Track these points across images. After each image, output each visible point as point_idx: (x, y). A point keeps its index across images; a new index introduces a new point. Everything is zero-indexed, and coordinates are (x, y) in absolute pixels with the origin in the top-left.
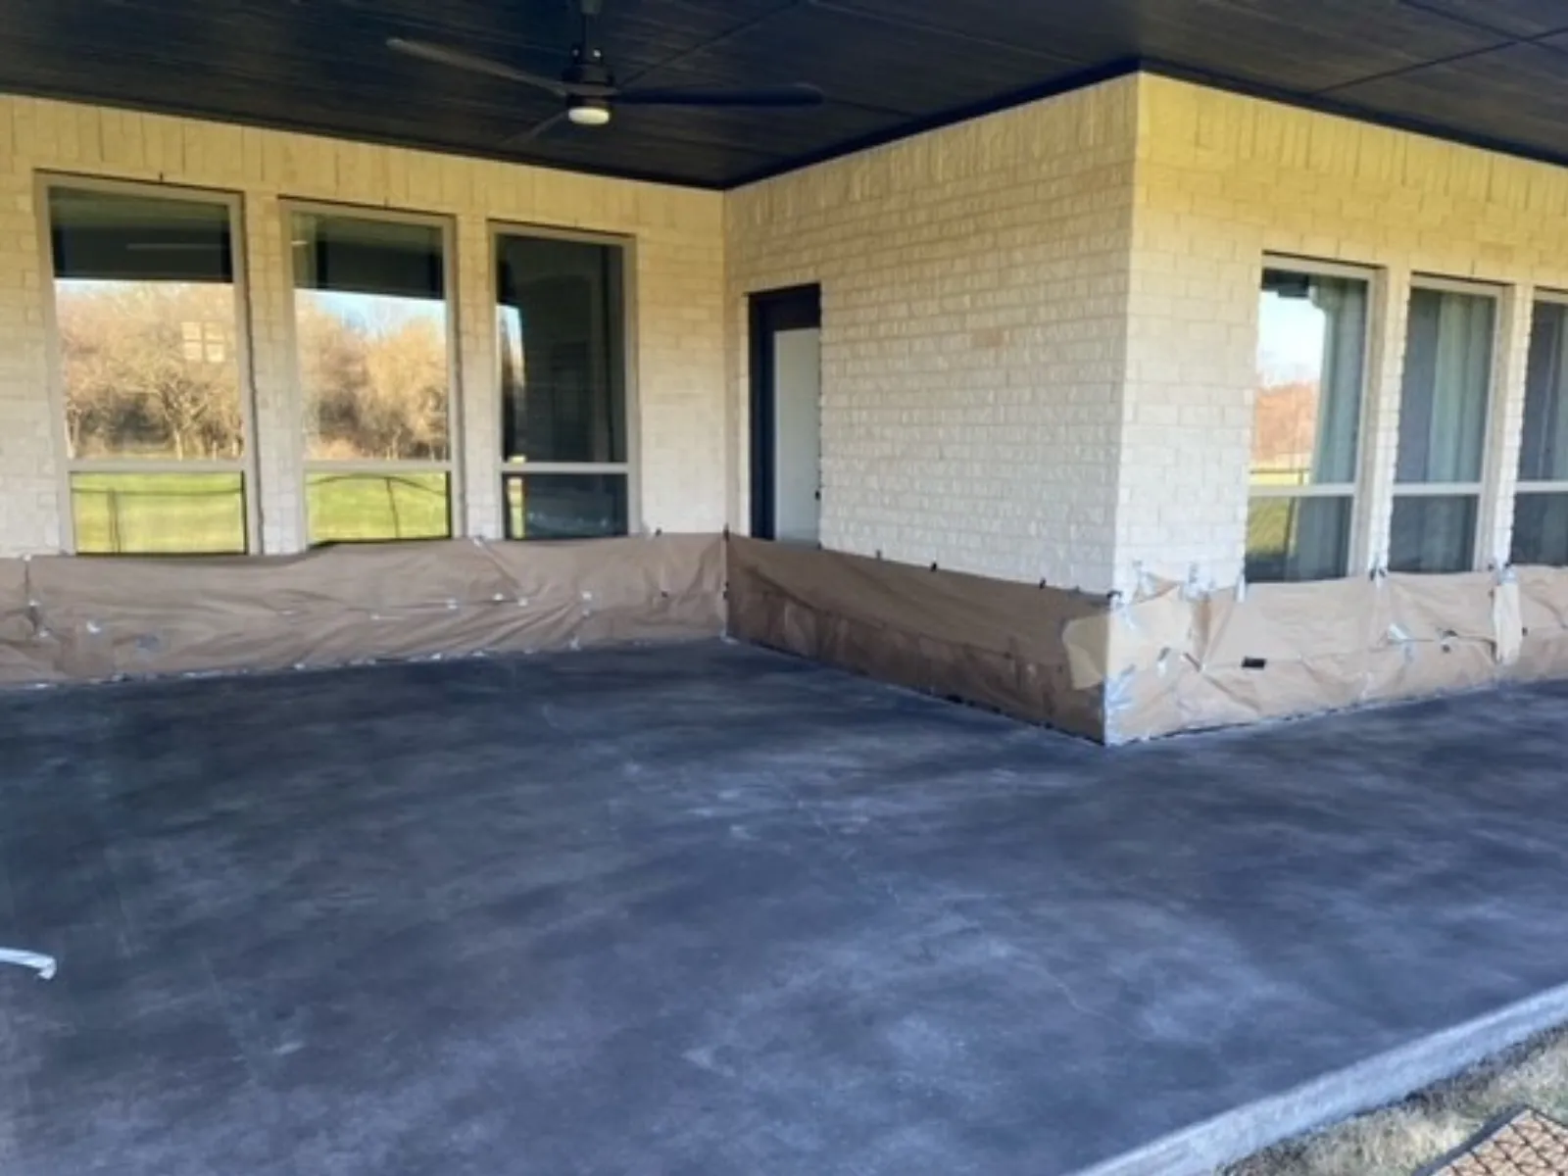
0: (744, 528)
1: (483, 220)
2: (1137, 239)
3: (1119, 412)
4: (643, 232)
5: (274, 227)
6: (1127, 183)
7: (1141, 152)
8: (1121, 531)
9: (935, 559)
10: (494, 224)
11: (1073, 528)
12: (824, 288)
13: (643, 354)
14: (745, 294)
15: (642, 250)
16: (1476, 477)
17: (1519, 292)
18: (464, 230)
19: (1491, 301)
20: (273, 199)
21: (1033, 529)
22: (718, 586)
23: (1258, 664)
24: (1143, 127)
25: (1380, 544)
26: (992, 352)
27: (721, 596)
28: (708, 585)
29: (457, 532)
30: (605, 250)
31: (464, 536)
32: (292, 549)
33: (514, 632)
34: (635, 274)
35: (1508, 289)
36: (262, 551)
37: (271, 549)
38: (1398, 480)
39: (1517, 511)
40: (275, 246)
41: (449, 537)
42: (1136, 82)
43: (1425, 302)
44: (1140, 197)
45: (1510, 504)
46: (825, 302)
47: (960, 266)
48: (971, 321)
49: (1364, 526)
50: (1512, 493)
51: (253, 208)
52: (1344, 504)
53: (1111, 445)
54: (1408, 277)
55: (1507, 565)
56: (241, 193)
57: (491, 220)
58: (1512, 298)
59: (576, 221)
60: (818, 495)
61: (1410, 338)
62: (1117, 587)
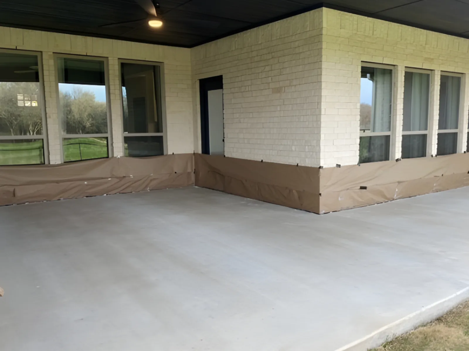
0: (200, 151)
1: (117, 59)
2: (324, 58)
3: (320, 111)
4: (166, 62)
5: (52, 62)
6: (320, 42)
7: (324, 32)
8: (322, 148)
9: (262, 159)
10: (120, 60)
11: (307, 147)
12: (224, 77)
13: (167, 99)
14: (198, 80)
15: (166, 67)
16: (426, 129)
17: (436, 72)
18: (111, 62)
19: (428, 75)
20: (52, 53)
21: (293, 148)
22: (192, 170)
23: (365, 188)
24: (325, 25)
25: (399, 150)
26: (279, 95)
27: (193, 172)
28: (189, 170)
29: (110, 156)
30: (154, 67)
31: (113, 157)
32: (59, 162)
33: (128, 186)
34: (164, 74)
35: (433, 71)
36: (49, 163)
37: (52, 163)
38: (403, 130)
39: (439, 139)
40: (52, 68)
41: (108, 157)
42: (322, 11)
43: (409, 76)
44: (324, 46)
45: (437, 137)
46: (224, 81)
47: (268, 68)
48: (272, 85)
49: (394, 144)
50: (437, 133)
51: (45, 56)
52: (388, 138)
53: (318, 121)
54: (404, 68)
55: (436, 156)
56: (41, 52)
57: (119, 59)
58: (434, 74)
59: (145, 58)
60: (223, 141)
61: (405, 87)
62: (321, 165)
